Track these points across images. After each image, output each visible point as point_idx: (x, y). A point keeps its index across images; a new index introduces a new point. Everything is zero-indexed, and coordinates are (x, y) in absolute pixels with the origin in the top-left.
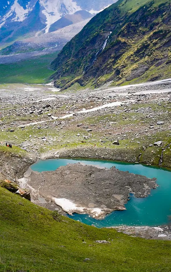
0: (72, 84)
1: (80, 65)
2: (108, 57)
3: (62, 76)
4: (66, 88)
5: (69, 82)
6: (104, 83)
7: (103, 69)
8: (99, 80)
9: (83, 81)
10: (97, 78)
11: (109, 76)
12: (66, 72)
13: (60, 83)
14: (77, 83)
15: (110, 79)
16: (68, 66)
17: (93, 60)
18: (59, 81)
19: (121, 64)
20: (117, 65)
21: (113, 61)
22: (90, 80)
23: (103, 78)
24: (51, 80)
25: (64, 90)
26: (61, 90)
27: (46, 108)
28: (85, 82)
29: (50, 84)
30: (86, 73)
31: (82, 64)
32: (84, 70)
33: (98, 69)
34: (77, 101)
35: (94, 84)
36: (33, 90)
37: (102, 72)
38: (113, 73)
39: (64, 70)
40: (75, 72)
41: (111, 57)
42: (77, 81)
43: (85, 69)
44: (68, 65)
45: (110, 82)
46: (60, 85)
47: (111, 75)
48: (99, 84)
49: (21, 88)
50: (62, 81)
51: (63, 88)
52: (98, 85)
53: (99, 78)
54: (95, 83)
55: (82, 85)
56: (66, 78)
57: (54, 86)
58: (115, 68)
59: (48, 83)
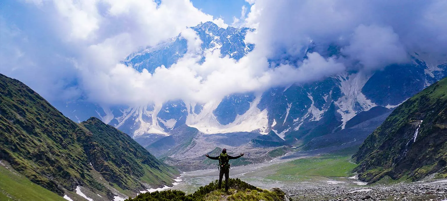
0: (382, 177)
1: (387, 157)
2: (425, 145)
3: (367, 168)
4: (374, 182)
5: (376, 175)
6: (426, 176)
7: (421, 159)
8: (416, 172)
9: (394, 173)
10: (413, 170)
11: (431, 168)
12: (372, 165)
13: (366, 176)
14: (387, 176)
15: (432, 171)
16: (372, 158)
17: (403, 151)
18: (364, 175)
19: (445, 153)
20: (439, 155)
21: (433, 151)
22: (404, 172)
23: (423, 170)
24: (355, 173)
25: (372, 184)
26: (369, 183)
27: (365, 199)
28: (398, 175)
29: (354, 177)
30: (398, 165)
31: (390, 156)
32: (393, 162)
33: (412, 160)
34: (406, 192)
35: (410, 177)
36: (336, 183)
37: (420, 163)
38: (436, 164)
39: (369, 162)
40: (383, 165)
41: (429, 146)
42: (387, 174)
43: (396, 161)
44: (374, 158)
45: (434, 174)
46: (365, 178)
47: (434, 165)
48: (418, 176)
49: (324, 181)
50: (367, 174)
51: (371, 181)
52: (417, 178)
53: (416, 170)
54: (412, 176)
55: (394, 179)
56: (372, 171)
57: (359, 179)
58: (438, 158)
59: (351, 176)
